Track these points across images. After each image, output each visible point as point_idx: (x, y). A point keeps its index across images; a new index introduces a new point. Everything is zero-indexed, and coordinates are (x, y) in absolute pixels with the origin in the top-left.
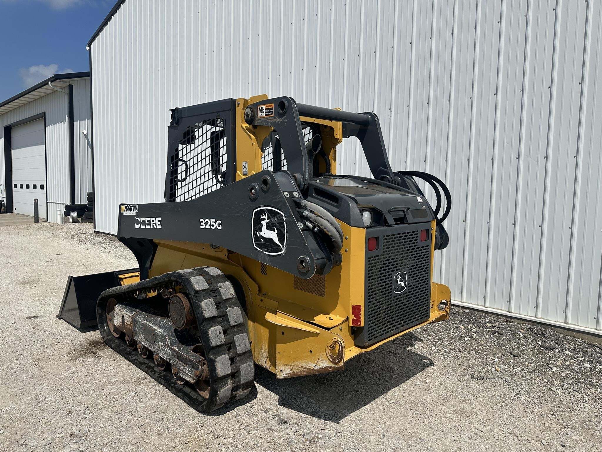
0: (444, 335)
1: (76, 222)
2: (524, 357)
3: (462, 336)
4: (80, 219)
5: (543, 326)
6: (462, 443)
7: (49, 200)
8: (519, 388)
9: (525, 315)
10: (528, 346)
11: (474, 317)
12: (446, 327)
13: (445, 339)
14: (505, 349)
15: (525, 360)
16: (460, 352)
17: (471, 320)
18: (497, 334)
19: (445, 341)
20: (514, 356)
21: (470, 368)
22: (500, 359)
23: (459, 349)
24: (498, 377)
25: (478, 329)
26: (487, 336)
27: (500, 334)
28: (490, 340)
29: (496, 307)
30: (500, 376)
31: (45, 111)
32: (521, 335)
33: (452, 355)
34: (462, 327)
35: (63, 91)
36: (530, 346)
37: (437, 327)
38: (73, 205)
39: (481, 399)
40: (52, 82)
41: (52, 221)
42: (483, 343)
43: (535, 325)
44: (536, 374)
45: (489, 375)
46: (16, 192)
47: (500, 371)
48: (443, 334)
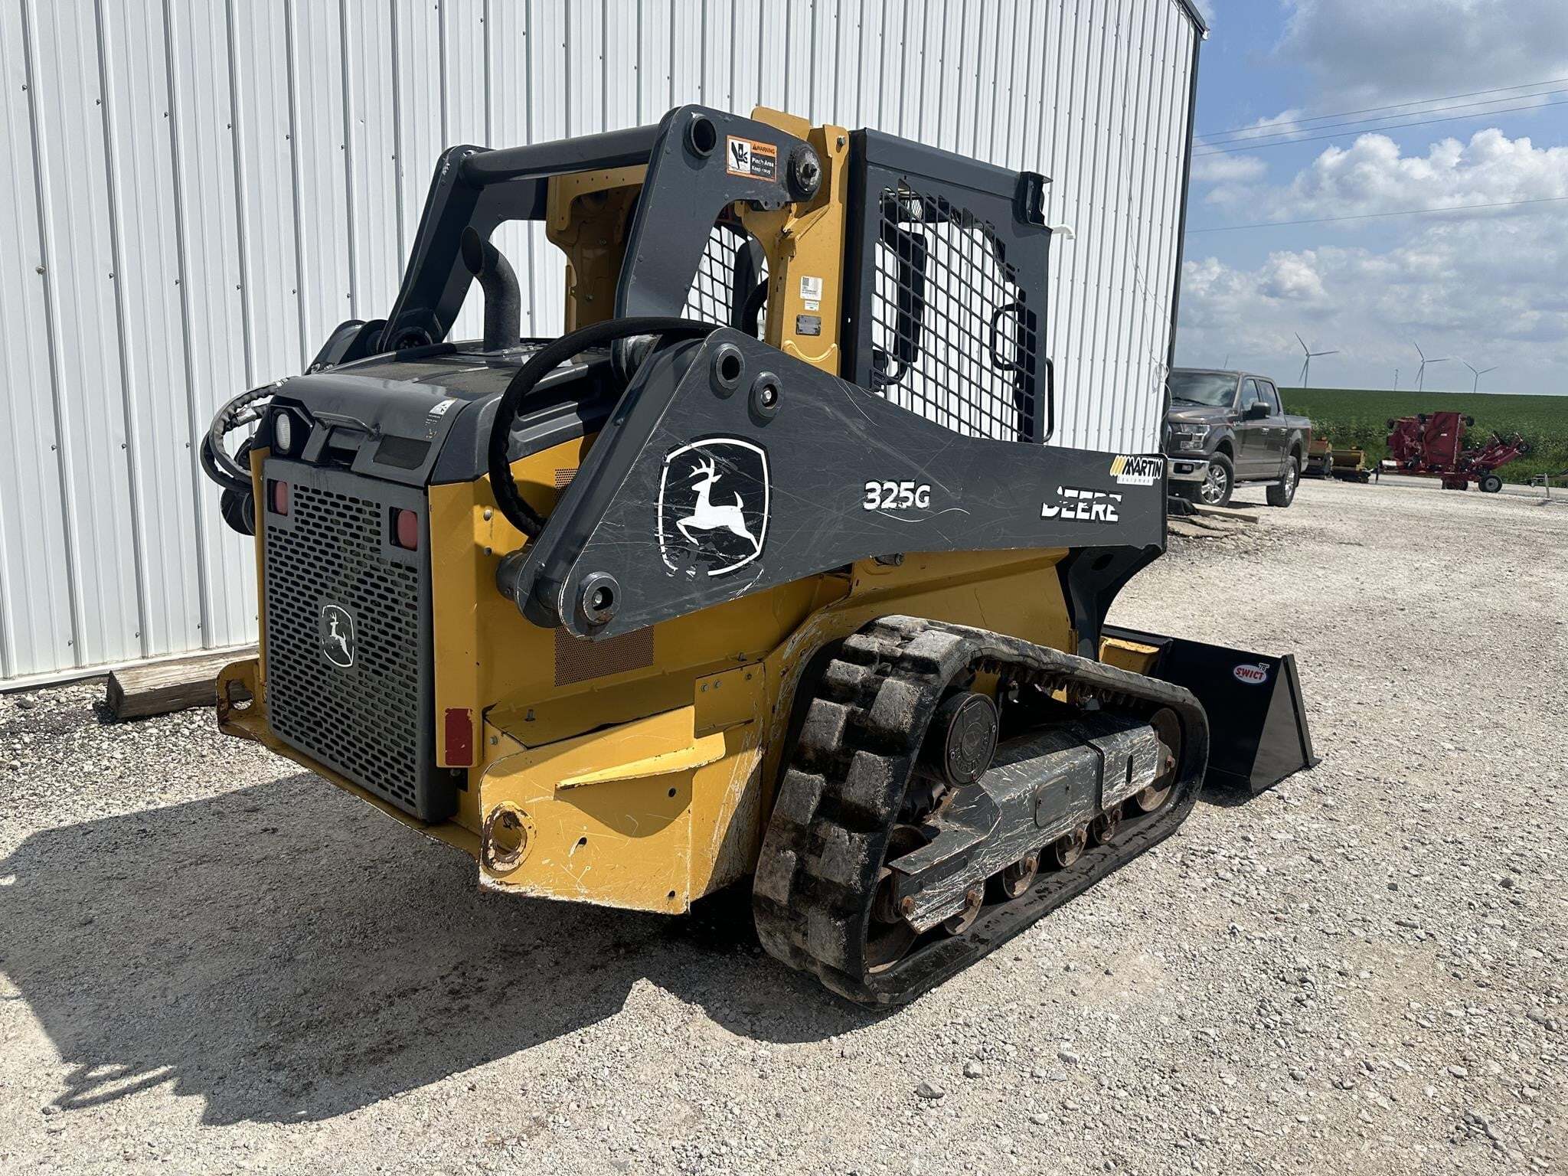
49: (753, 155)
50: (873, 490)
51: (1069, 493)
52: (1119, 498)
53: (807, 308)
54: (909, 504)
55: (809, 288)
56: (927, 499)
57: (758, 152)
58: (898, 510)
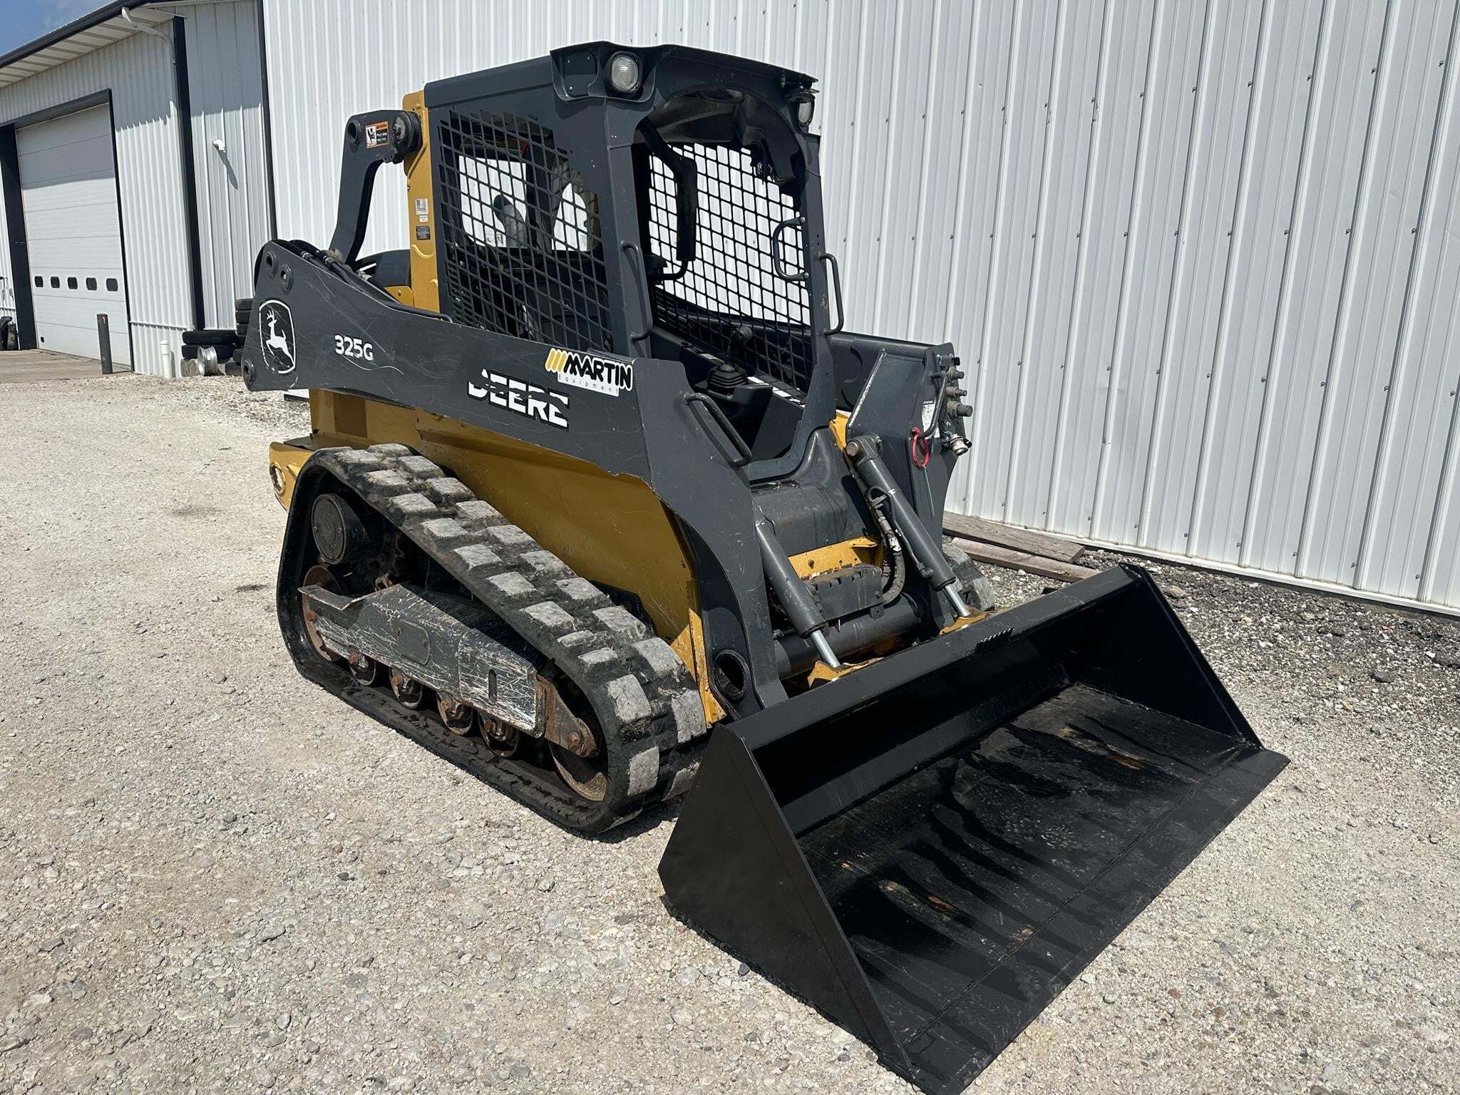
0: (1209, 636)
1: (215, 375)
2: (1401, 682)
3: (1251, 640)
4: (222, 368)
5: (1434, 618)
6: (1316, 845)
7: (136, 319)
8: (1403, 744)
9: (1391, 595)
10: (1406, 660)
11: (1271, 600)
12: (1211, 619)
13: (1215, 645)
14: (1353, 667)
15: (1403, 688)
16: (1256, 671)
17: (1266, 605)
18: (1330, 635)
19: (1215, 648)
20: (1379, 680)
21: (1286, 705)
22: (1347, 685)
23: (1252, 665)
24: (1352, 722)
25: (1284, 623)
26: (1309, 639)
27: (1337, 635)
28: (1316, 648)
29: (1322, 577)
30: (1356, 721)
31: (110, 87)
32: (1386, 637)
33: (1239, 678)
34: (1246, 618)
35: (160, 34)
36: (1410, 660)
37: (1189, 620)
38: (200, 332)
39: (1328, 765)
40: (130, 9)
41: (146, 370)
42: (1302, 653)
43: (1416, 617)
44: (1434, 716)
45: (1332, 718)
46: (41, 298)
47: (1355, 711)
48: (1207, 633)
49: (377, 132)
50: (339, 341)
51: (495, 378)
52: (565, 400)
53: (421, 221)
54: (360, 355)
55: (421, 207)
56: (371, 354)
57: (380, 129)
58: (354, 358)
